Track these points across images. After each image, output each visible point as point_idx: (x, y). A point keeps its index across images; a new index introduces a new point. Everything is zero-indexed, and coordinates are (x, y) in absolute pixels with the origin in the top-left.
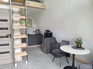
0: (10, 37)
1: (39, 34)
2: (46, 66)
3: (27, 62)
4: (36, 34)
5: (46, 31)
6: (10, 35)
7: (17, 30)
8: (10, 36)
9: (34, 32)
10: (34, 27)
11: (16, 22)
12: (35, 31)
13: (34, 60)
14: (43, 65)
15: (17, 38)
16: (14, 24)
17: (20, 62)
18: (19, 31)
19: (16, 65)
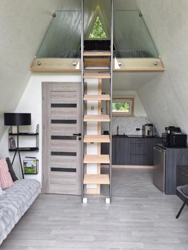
0: (80, 139)
1: (153, 137)
2: (152, 223)
3: (108, 200)
4: (144, 136)
5: (166, 129)
6: (80, 135)
7: (92, 125)
8: (79, 137)
9: (138, 129)
10: (141, 117)
11: (93, 108)
12: (141, 128)
13: (126, 200)
14: (147, 219)
15: (92, 142)
16: (89, 113)
17: (95, 197)
18: (97, 128)
19: (85, 200)
